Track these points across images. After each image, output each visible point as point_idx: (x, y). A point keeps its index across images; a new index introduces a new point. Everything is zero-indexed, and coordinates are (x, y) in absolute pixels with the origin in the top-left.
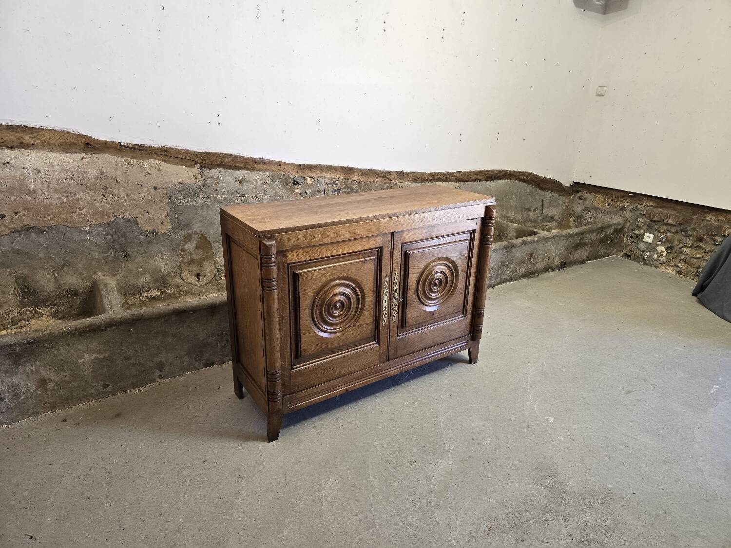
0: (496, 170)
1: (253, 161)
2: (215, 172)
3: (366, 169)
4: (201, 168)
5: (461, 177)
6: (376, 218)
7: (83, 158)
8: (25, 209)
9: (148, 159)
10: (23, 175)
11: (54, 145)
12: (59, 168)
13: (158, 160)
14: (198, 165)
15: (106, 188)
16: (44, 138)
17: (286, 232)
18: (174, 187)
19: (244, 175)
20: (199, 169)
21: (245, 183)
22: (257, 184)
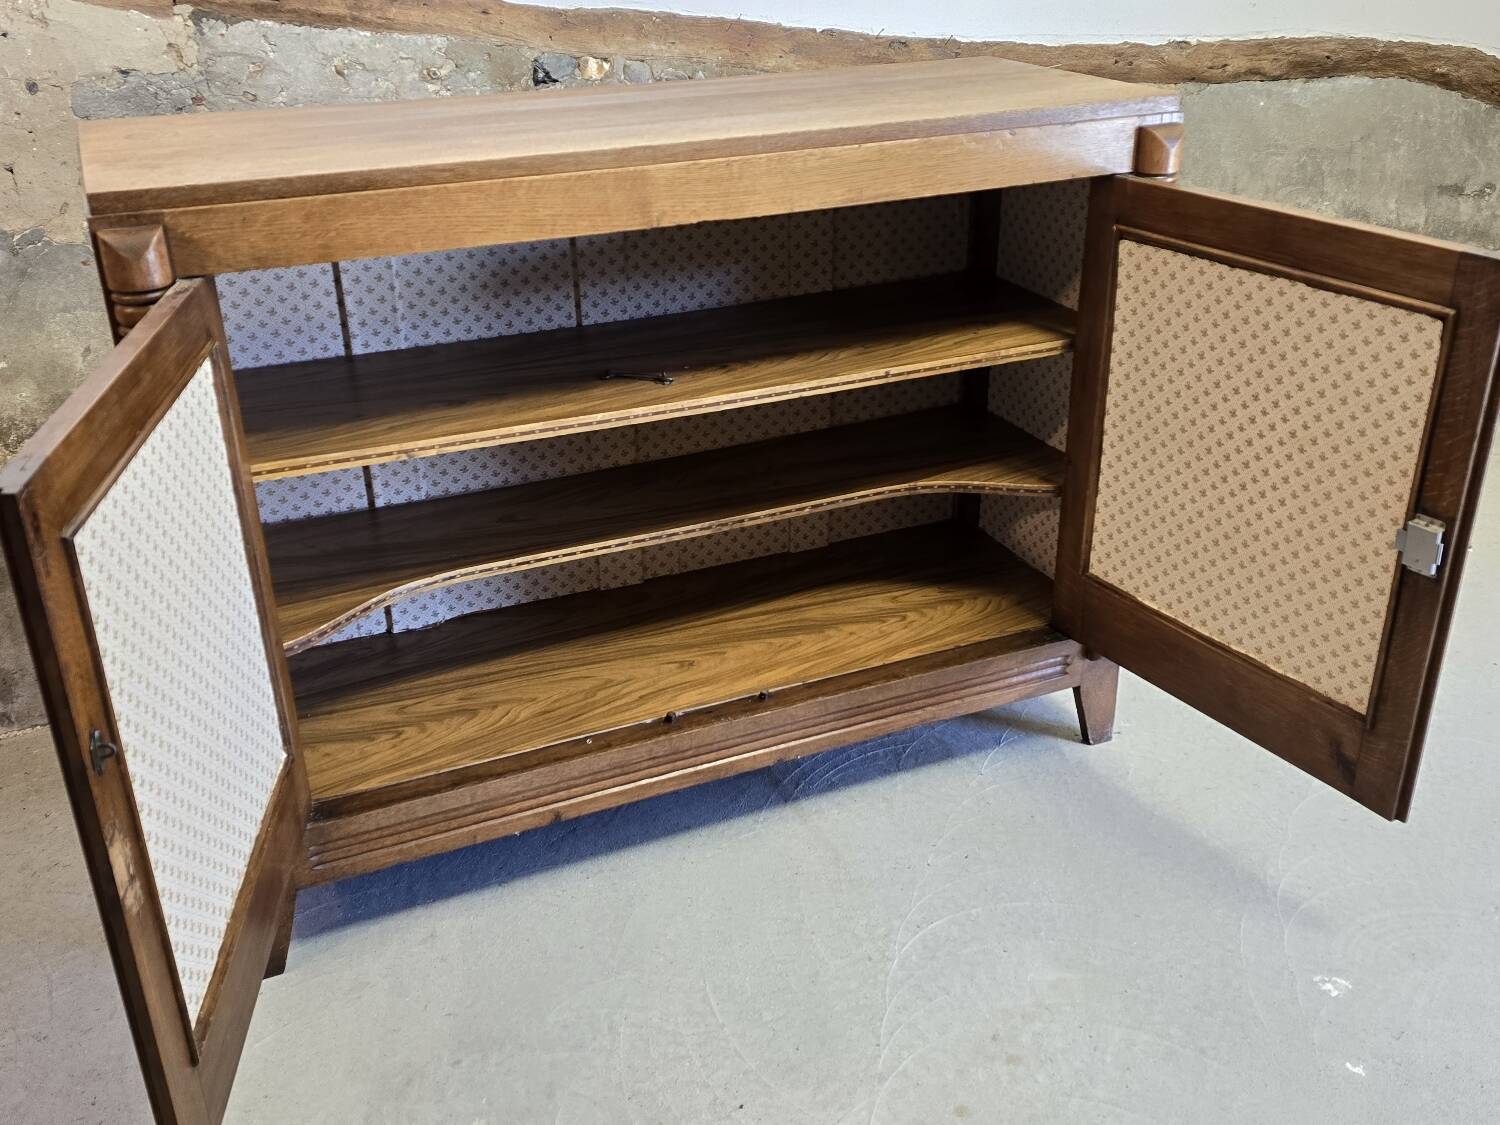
0: (1331, 40)
2: (246, 35)
3: (814, 30)
4: (196, 17)
5: (1185, 65)
6: (623, 156)
14: (186, 9)
17: (210, 201)
18: (100, 84)
19: (353, 45)
20: (190, 23)
21: (357, 77)
22: (402, 81)
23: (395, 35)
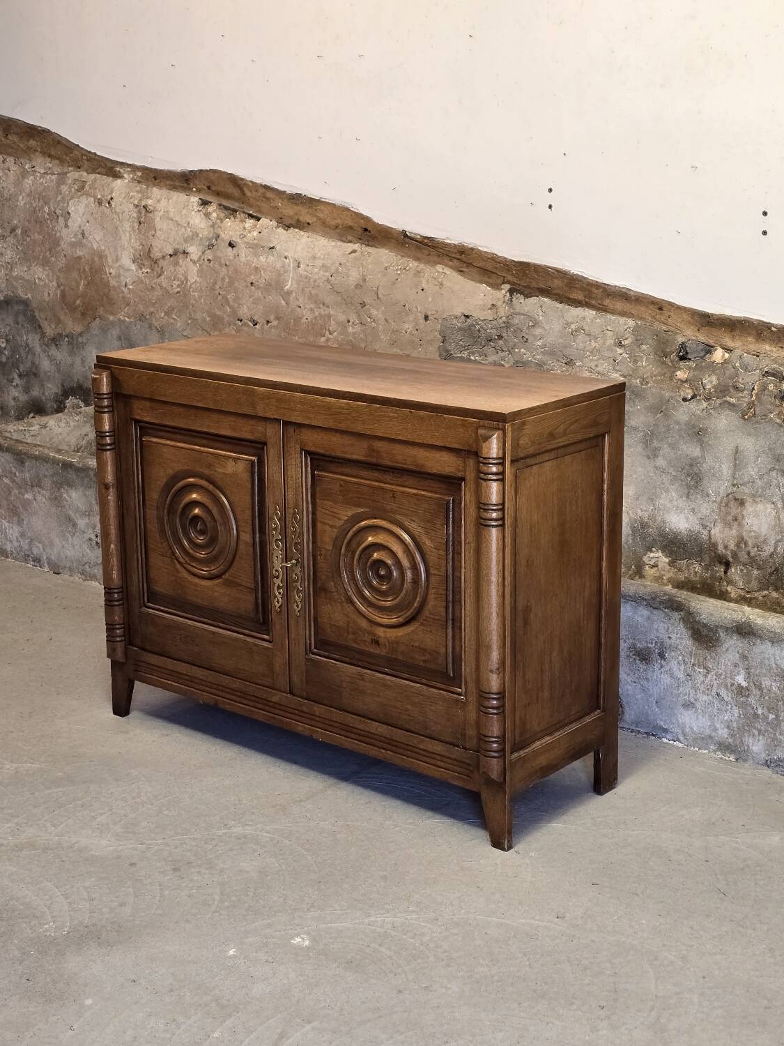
1: (605, 290)
2: (532, 305)
4: (511, 291)
7: (354, 251)
8: (277, 318)
9: (436, 263)
10: (283, 267)
11: (329, 227)
12: (319, 263)
13: (451, 267)
14: (507, 287)
15: (363, 305)
16: (321, 216)
18: (455, 321)
19: (584, 318)
20: (508, 294)
21: (580, 337)
22: (604, 343)
23: (608, 316)
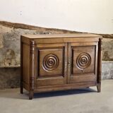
2: (18, 30)
4: (14, 28)
13: (2, 25)
17: (37, 39)
